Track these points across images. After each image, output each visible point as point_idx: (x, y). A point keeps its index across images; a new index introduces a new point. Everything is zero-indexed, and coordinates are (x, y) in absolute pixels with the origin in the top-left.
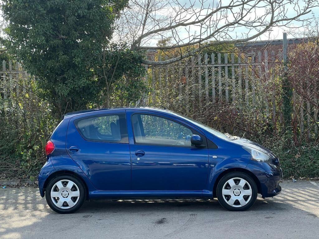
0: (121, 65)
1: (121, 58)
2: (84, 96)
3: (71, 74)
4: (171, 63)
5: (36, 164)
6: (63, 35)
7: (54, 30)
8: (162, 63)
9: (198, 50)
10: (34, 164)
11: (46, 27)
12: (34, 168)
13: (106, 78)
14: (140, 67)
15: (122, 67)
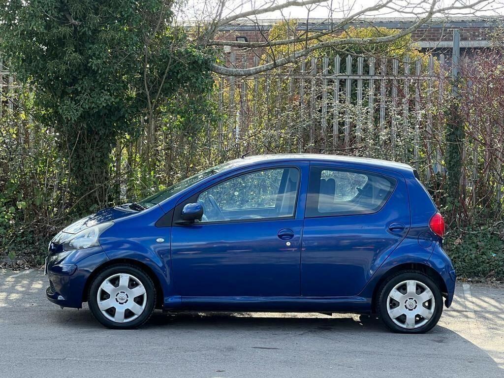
0: (175, 72)
1: (175, 61)
2: (110, 121)
3: (86, 85)
4: (257, 73)
5: (23, 232)
6: (75, 20)
7: (60, 10)
8: (242, 73)
9: (304, 53)
10: (20, 232)
11: (46, 6)
12: (19, 239)
13: (148, 94)
14: (207, 76)
15: (176, 75)
